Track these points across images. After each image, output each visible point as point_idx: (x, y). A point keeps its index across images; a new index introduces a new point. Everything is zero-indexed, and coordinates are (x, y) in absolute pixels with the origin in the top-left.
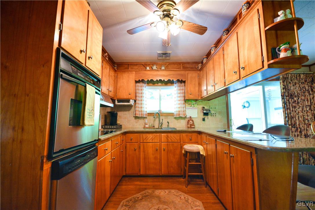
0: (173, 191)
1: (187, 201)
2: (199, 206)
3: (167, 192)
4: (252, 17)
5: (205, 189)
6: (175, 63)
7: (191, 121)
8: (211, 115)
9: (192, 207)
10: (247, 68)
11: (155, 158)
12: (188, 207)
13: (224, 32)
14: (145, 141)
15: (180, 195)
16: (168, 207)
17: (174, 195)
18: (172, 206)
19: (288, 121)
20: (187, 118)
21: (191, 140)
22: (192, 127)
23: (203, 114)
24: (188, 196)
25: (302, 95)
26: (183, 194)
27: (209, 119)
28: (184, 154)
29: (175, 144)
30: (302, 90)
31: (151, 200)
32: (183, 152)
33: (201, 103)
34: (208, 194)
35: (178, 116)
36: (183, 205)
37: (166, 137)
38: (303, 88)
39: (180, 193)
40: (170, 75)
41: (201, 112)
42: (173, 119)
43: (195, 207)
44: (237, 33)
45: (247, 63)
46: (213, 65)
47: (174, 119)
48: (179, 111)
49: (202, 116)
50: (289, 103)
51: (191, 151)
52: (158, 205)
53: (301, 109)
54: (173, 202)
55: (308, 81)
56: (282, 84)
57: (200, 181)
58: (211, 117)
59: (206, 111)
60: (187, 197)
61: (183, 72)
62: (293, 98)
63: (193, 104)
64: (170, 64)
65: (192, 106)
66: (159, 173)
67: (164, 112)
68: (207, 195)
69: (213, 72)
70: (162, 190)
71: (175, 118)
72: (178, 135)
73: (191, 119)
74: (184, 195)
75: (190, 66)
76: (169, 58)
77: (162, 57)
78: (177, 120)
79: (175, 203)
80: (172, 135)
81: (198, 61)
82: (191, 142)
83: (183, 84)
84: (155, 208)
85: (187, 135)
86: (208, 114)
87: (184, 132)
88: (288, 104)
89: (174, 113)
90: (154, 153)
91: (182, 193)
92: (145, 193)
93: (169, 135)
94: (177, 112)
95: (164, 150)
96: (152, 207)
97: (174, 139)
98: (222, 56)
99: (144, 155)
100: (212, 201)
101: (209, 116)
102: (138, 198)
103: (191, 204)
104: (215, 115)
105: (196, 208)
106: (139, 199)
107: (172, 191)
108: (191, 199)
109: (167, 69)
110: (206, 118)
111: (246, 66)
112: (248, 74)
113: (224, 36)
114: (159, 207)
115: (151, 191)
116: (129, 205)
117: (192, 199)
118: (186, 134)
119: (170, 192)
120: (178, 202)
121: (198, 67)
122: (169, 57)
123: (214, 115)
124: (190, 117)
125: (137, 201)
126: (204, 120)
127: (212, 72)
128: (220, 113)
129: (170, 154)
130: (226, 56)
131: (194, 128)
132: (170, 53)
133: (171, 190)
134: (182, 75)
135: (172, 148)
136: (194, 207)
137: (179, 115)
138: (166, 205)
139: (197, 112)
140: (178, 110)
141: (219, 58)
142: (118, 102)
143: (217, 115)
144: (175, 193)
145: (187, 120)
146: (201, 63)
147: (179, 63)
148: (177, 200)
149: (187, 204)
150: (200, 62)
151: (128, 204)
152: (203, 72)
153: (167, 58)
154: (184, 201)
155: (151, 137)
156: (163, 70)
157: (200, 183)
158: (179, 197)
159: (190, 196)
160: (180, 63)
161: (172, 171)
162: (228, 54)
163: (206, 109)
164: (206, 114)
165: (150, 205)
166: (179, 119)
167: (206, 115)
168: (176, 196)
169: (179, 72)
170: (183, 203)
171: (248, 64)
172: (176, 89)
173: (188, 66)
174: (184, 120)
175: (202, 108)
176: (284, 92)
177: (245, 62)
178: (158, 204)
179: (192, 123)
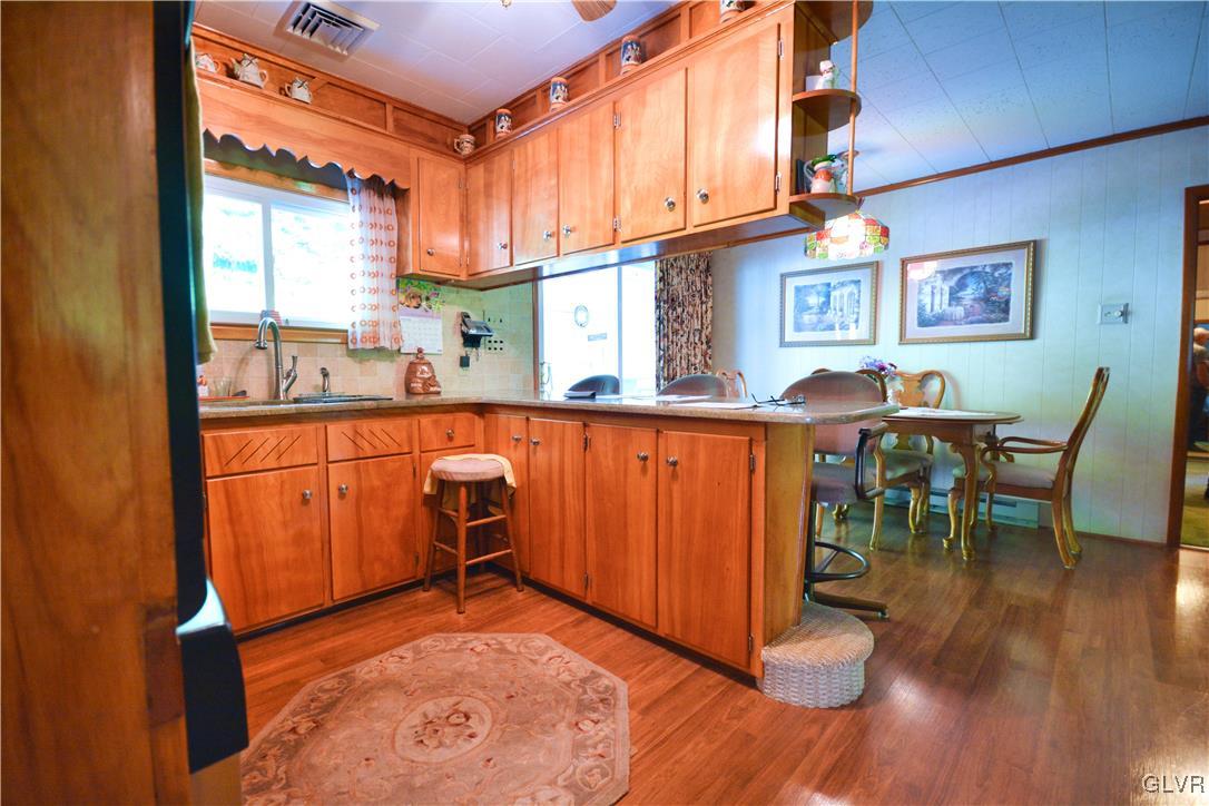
0: (426, 642)
1: (502, 650)
2: (547, 648)
3: (409, 655)
4: (754, 41)
5: (520, 596)
6: (358, 90)
7: (425, 368)
8: (489, 345)
9: (531, 660)
10: (718, 200)
11: (300, 539)
12: (519, 665)
13: (629, 47)
14: (235, 466)
15: (465, 642)
16: (459, 698)
17: (444, 651)
18: (469, 686)
19: (663, 368)
20: (403, 356)
21: (450, 438)
22: (432, 389)
23: (461, 340)
24: (495, 635)
26: (471, 636)
27: (480, 356)
28: (427, 497)
29: (392, 464)
31: (370, 709)
32: (427, 489)
33: (453, 296)
34: (543, 607)
35: (369, 346)
36: (501, 666)
37: (350, 434)
39: (460, 639)
40: (340, 142)
41: (455, 333)
42: (342, 356)
43: (541, 654)
44: (687, 69)
45: (719, 181)
46: (553, 157)
47: (347, 358)
48: (376, 324)
49: (458, 349)
50: (668, 321)
51: (478, 478)
52: (412, 711)
53: (684, 339)
54: (460, 674)
57: (487, 581)
58: (486, 353)
59: (478, 328)
60: (493, 639)
61: (397, 148)
62: (675, 309)
63: (428, 299)
64: (334, 84)
65: (424, 304)
66: (321, 602)
67: (290, 325)
68: (543, 611)
69: (554, 182)
70: (380, 657)
71: (353, 353)
72: (402, 422)
73: (422, 359)
74: (476, 638)
75: (429, 129)
76: (345, 53)
77: (312, 32)
78: (361, 362)
79: (472, 673)
80: (377, 425)
81: (457, 120)
82: (451, 445)
83: (390, 203)
84: (414, 724)
85: (436, 423)
86: (479, 342)
87: (425, 410)
88: (665, 323)
89: (347, 331)
90: (288, 517)
91: (463, 635)
92: (312, 701)
93: (365, 426)
94: (368, 329)
95: (342, 495)
96: (395, 729)
97: (387, 440)
98: (608, 132)
99: (235, 536)
100: (570, 620)
101: (481, 350)
102: (293, 730)
103: (520, 653)
104: (498, 345)
105: (545, 658)
106: (302, 730)
107: (422, 645)
108: (509, 640)
109: (318, 106)
110: (472, 352)
111: (715, 192)
112: (721, 218)
113: (628, 60)
114: (425, 716)
115: (337, 680)
116: (276, 779)
117: (514, 639)
118: (434, 417)
119: (417, 651)
120: (476, 667)
121: (458, 144)
122: (347, 49)
123: (496, 345)
124: (420, 351)
125: (299, 745)
126: (464, 362)
127: (546, 182)
128: (514, 339)
129: (371, 509)
130: (627, 139)
131: (438, 393)
132: (365, 29)
133: (416, 642)
134: (395, 161)
135: (376, 483)
136: (537, 657)
137: (376, 338)
138: (444, 697)
139: (440, 332)
140: (368, 315)
141: (593, 136)
143: (506, 345)
144: (442, 645)
145: (404, 362)
146: (466, 130)
147: (379, 98)
148: (469, 663)
149: (512, 657)
150: (465, 126)
151: (260, 778)
152: (488, 171)
153: (338, 49)
154: (493, 655)
155: (273, 442)
156: (301, 105)
157: (494, 583)
158: (468, 651)
159: (496, 631)
160: (384, 100)
161: (379, 576)
162: (637, 134)
163: (474, 322)
164: (471, 341)
165: (378, 726)
166: (368, 360)
167: (473, 346)
168: (455, 650)
169: (380, 142)
170: (497, 661)
171: (725, 188)
172: (356, 217)
173: (417, 124)
174: (392, 362)
175: (458, 317)
176: (662, 290)
177: (710, 178)
178: (412, 707)
179: (430, 375)
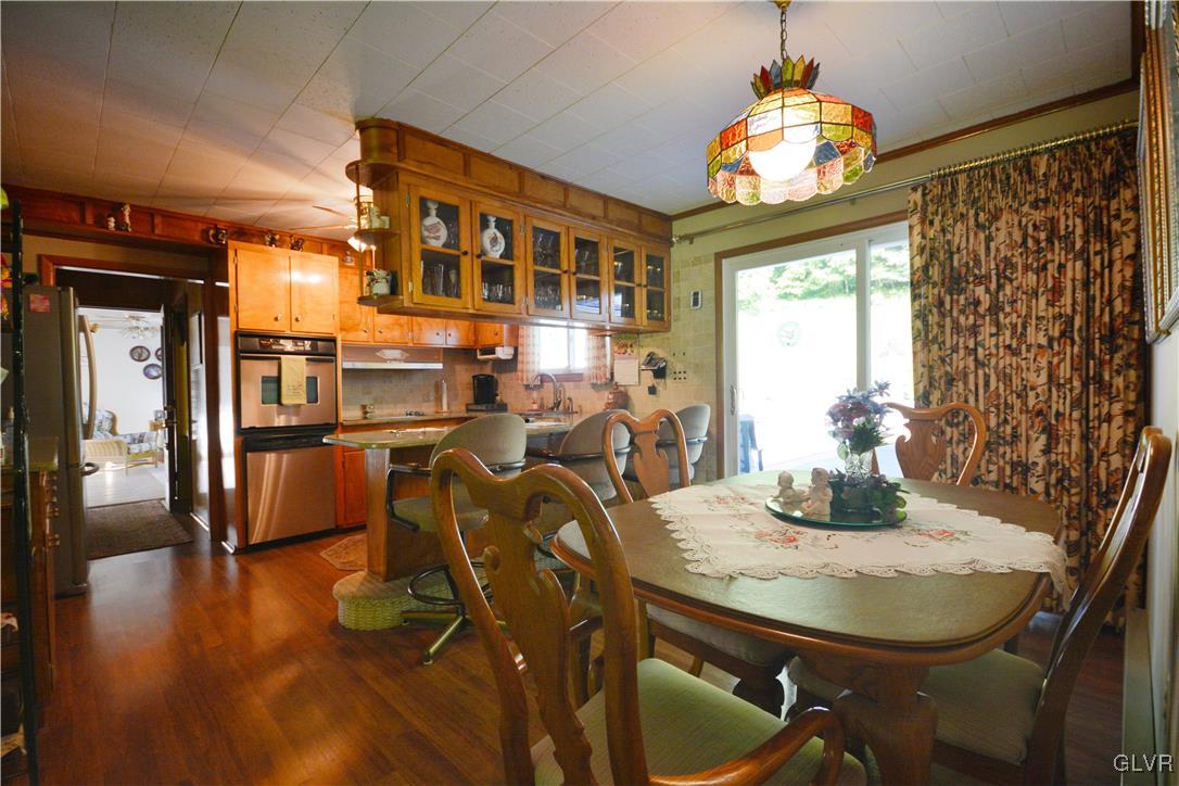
7: (611, 396)
8: (674, 376)
23: (652, 373)
25: (1027, 268)
27: (667, 388)
30: (1030, 243)
33: (649, 340)
38: (1035, 227)
47: (592, 390)
49: (649, 380)
55: (1076, 185)
56: (917, 229)
58: (672, 382)
63: (631, 346)
65: (629, 350)
73: (617, 389)
78: (598, 391)
86: (666, 374)
104: (682, 376)
110: (659, 384)
123: (680, 376)
124: (616, 384)
126: (653, 390)
128: (698, 368)
139: (636, 369)
142: (482, 354)
143: (690, 375)
163: (657, 359)
164: (660, 373)
167: (660, 377)
179: (613, 400)
